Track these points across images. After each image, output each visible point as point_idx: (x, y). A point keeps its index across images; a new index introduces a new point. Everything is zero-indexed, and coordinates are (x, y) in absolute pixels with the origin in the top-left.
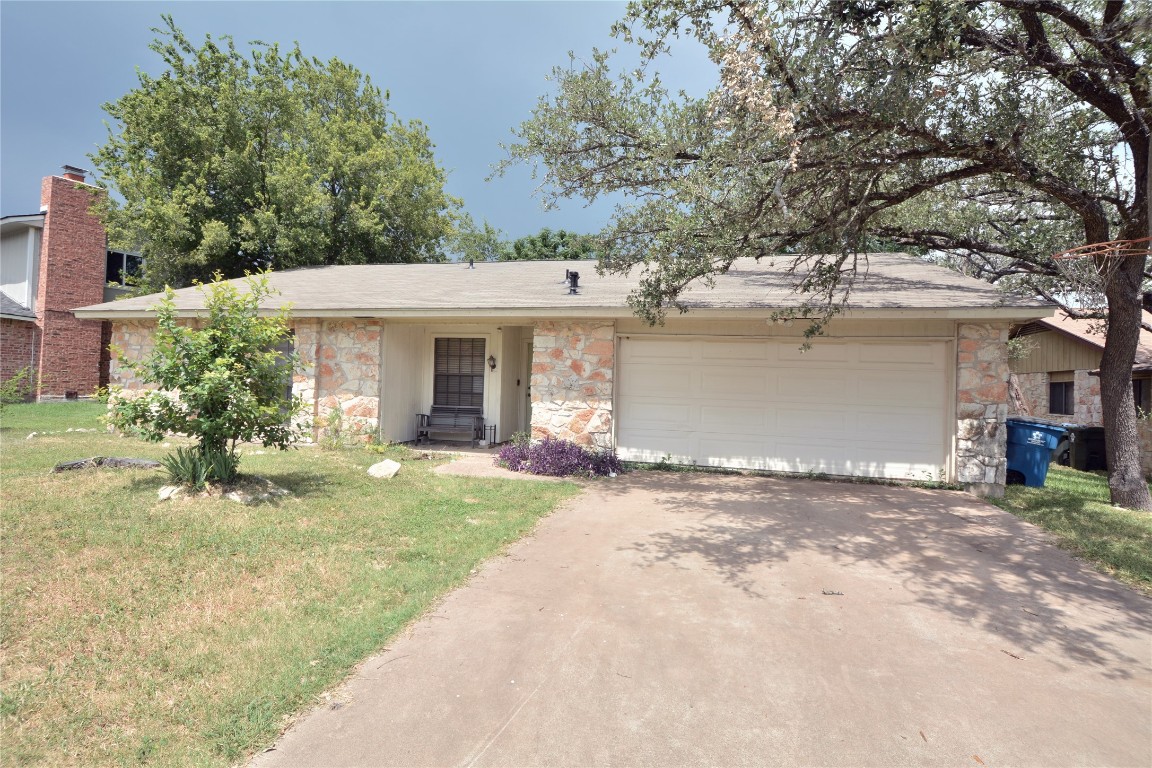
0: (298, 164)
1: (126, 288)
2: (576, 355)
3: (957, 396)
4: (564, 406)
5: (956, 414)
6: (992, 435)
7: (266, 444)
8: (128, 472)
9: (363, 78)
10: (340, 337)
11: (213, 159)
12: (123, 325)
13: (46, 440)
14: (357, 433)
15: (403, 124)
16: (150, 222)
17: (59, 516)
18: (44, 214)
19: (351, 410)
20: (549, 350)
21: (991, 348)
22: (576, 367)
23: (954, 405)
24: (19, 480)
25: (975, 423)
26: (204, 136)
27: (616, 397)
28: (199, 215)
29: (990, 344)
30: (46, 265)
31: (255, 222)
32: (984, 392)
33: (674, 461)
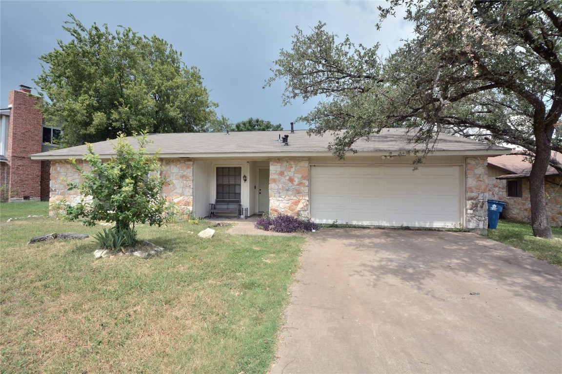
0: (140, 85)
1: (54, 145)
2: (291, 174)
3: (466, 190)
4: (286, 199)
5: (466, 198)
6: (482, 207)
7: (151, 224)
8: (73, 242)
9: (169, 46)
10: (172, 167)
11: (97, 82)
12: (56, 163)
13: (19, 223)
14: (183, 214)
15: (188, 68)
16: (67, 112)
17: (39, 272)
18: (10, 109)
19: (178, 203)
20: (278, 172)
21: (481, 168)
22: (291, 180)
23: (464, 194)
24: (10, 249)
25: (474, 202)
26: (92, 71)
27: (310, 194)
28: (91, 109)
29: (480, 166)
30: (12, 134)
31: (120, 113)
32: (478, 188)
33: (339, 222)
